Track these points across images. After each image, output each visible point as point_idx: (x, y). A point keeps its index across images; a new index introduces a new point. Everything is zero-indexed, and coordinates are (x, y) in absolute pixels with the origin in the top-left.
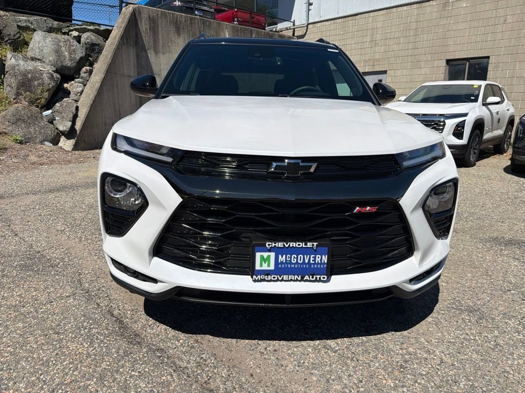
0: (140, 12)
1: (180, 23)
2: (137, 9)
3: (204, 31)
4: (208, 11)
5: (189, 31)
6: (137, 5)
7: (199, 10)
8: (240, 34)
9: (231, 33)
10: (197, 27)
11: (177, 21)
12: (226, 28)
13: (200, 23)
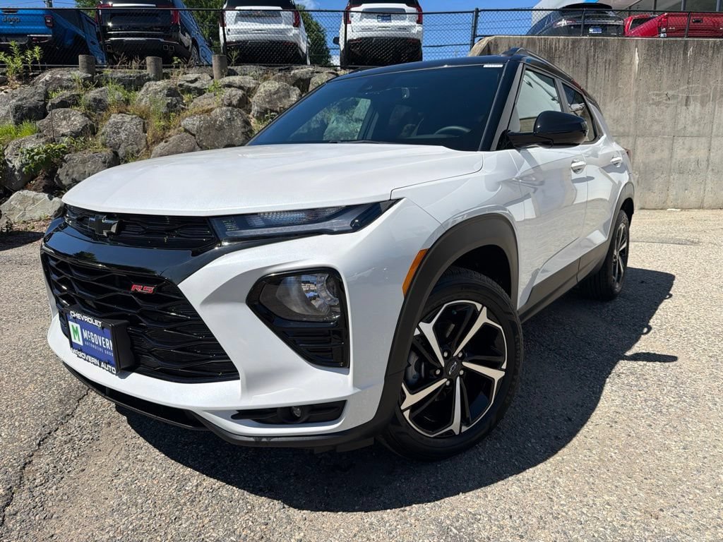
0: (497, 45)
1: (556, 50)
2: (493, 42)
3: (594, 55)
4: (613, 25)
5: (570, 59)
6: (494, 37)
7: (594, 26)
8: (661, 51)
9: (644, 52)
10: (582, 52)
11: (551, 48)
12: (636, 46)
13: (588, 45)
